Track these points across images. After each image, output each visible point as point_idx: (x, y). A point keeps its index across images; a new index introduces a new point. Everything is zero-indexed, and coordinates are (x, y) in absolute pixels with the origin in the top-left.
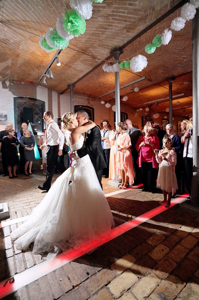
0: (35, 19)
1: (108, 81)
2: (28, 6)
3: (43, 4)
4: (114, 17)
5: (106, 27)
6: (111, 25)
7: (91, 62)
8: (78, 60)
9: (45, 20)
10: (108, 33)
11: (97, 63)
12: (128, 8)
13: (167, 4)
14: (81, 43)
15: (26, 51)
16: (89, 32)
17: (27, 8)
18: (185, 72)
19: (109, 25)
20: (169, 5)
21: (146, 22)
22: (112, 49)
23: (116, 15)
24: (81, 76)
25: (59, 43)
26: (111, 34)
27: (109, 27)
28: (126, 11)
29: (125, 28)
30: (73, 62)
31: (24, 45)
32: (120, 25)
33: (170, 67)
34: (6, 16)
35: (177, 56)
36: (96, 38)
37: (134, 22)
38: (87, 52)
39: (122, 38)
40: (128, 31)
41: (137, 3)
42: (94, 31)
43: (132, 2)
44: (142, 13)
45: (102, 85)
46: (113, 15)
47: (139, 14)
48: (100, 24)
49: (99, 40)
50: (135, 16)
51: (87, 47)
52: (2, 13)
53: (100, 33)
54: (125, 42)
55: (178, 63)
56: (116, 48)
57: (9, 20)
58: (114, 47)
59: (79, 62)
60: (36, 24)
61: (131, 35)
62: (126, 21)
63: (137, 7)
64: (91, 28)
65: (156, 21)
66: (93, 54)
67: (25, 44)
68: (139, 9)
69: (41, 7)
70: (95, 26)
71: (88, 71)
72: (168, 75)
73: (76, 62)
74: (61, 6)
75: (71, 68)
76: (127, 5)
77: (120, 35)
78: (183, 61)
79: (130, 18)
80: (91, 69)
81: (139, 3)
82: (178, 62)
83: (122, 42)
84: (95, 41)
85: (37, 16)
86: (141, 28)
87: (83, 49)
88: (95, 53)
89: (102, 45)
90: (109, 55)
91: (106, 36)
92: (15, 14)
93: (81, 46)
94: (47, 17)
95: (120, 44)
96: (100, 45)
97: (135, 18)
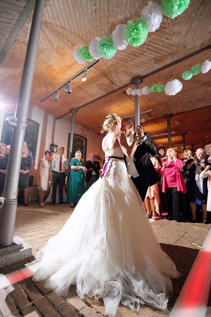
0: (74, 29)
1: (110, 111)
2: (75, 14)
3: (91, 16)
4: (148, 47)
5: (137, 54)
6: (143, 54)
7: (107, 87)
8: (94, 83)
9: (83, 34)
10: (137, 61)
11: (113, 89)
12: (164, 41)
13: (197, 46)
14: (106, 65)
15: (44, 63)
16: (119, 56)
17: (73, 15)
18: (183, 111)
19: (141, 53)
20: (198, 46)
21: (174, 57)
22: (134, 77)
23: (151, 46)
24: (89, 101)
25: (108, 51)
26: (139, 62)
27: (140, 55)
28: (161, 44)
29: (154, 59)
30: (87, 85)
31: (46, 55)
32: (150, 56)
33: (171, 105)
34: (47, 16)
35: (180, 96)
36: (123, 64)
37: (164, 55)
38: (108, 76)
39: (147, 68)
40: (155, 63)
41: (173, 38)
42: (125, 56)
43: (169, 37)
44: (174, 48)
45: (103, 115)
46: (149, 44)
47: (171, 48)
48: (133, 51)
49: (125, 66)
50: (167, 50)
51: (110, 71)
52: (46, 12)
53: (129, 59)
54: (149, 72)
55: (180, 103)
56: (139, 76)
57: (48, 22)
58: (136, 75)
59: (94, 85)
60: (72, 35)
61: (157, 66)
62: (157, 53)
63: (172, 42)
64: (123, 53)
65: (184, 58)
66: (112, 79)
67: (48, 54)
68: (173, 44)
69: (87, 18)
70: (128, 52)
71: (99, 96)
72: (167, 112)
73: (91, 85)
74: (106, 23)
75: (82, 91)
76: (164, 39)
77: (147, 65)
78: (184, 100)
79: (162, 50)
80: (104, 94)
81: (175, 39)
82: (180, 101)
83: (146, 71)
84: (120, 67)
85: (78, 26)
86: (168, 61)
87: (105, 73)
88: (115, 79)
89: (126, 72)
90: (129, 82)
91: (133, 63)
92: (57, 18)
93: (105, 69)
94: (86, 30)
95: (144, 73)
96: (123, 71)
97: (166, 52)
